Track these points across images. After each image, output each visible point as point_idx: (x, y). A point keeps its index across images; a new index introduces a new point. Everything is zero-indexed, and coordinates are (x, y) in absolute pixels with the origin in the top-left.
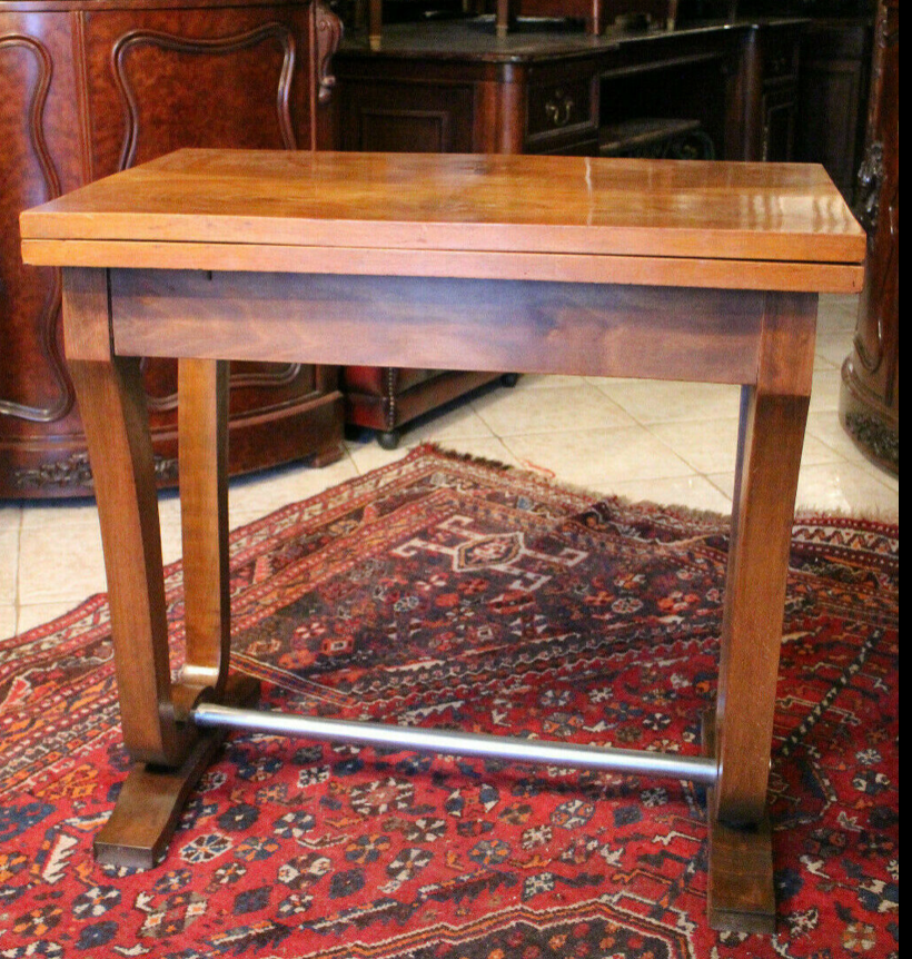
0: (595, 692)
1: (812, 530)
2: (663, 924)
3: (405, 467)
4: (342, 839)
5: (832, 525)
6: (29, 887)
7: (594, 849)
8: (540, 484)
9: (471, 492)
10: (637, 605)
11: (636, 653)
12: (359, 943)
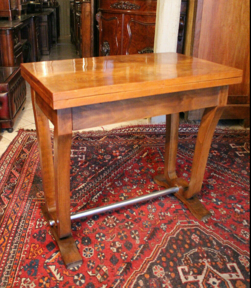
0: (124, 179)
1: (127, 130)
2: (192, 224)
3: (21, 136)
4: (115, 236)
5: (132, 128)
6: (58, 284)
7: (164, 214)
10: (110, 156)
11: (122, 167)
12: (147, 258)
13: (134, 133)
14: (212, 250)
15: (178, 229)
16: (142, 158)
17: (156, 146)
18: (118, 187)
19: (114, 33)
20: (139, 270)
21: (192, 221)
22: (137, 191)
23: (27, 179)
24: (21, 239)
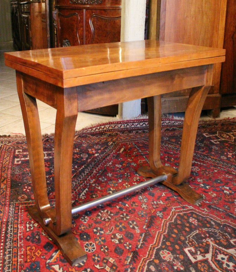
0: (108, 175)
2: (187, 209)
4: (113, 228)
7: (157, 203)
9: (11, 144)
11: (102, 164)
12: (151, 244)
13: (105, 130)
14: (212, 230)
15: (175, 215)
16: (120, 153)
17: (131, 141)
18: (103, 182)
19: (75, 30)
20: (146, 257)
21: (186, 206)
22: (124, 185)
23: (3, 185)
24: (14, 243)
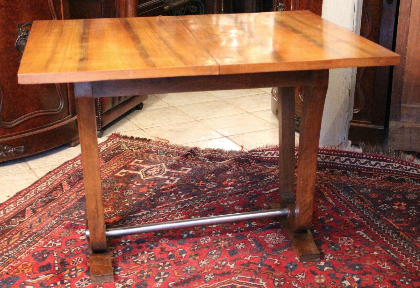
2: (255, 284)
3: (109, 143)
4: (134, 273)
7: (225, 264)
8: (164, 145)
9: (139, 150)
10: (215, 185)
11: (220, 201)
15: (228, 283)
16: (264, 193)
23: (75, 195)
24: (16, 254)
